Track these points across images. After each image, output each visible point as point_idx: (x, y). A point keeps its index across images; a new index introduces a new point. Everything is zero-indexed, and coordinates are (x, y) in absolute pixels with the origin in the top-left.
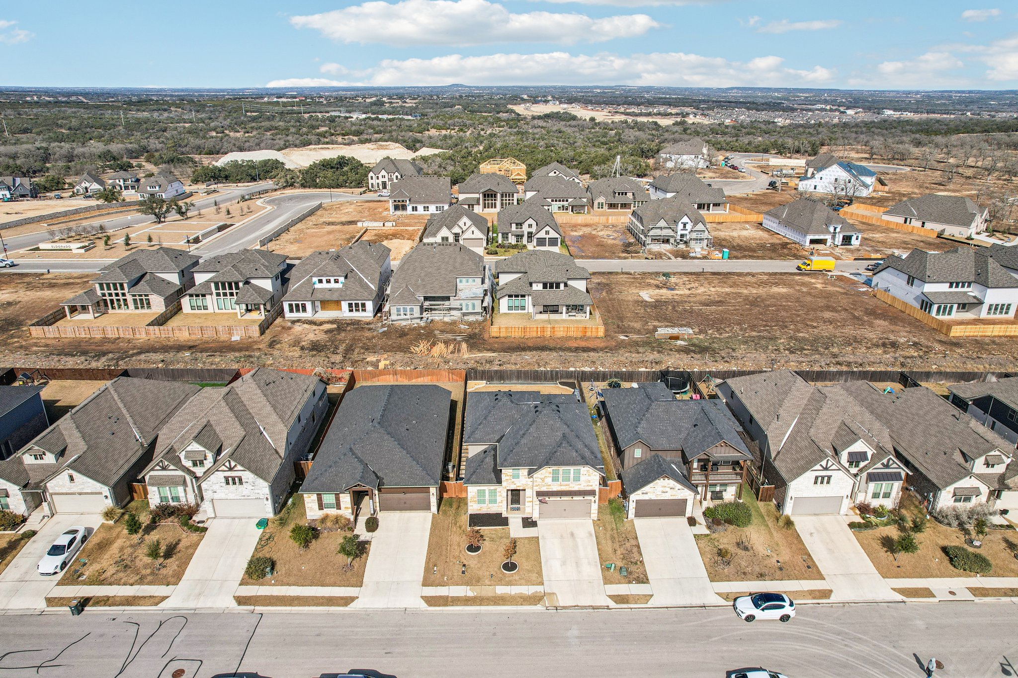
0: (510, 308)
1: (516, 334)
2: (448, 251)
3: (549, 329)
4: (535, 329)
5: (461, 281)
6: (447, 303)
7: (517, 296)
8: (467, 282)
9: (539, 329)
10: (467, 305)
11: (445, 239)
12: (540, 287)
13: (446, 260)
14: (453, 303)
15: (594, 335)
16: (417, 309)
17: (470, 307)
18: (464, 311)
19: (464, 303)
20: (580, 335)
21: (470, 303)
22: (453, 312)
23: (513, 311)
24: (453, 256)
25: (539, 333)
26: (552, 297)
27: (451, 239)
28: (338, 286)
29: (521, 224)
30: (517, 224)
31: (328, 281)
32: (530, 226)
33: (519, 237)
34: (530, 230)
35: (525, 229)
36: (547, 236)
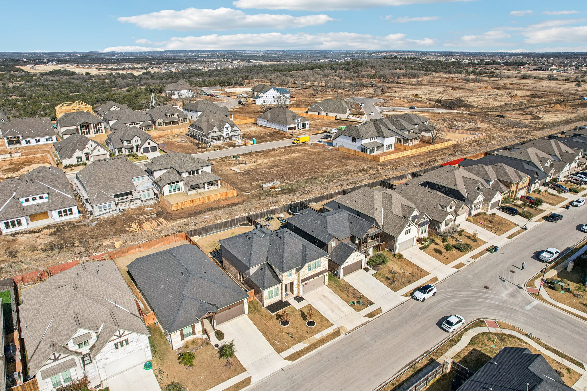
0: (171, 191)
1: (188, 205)
2: (117, 162)
3: (207, 198)
4: (199, 200)
5: (134, 181)
6: (130, 196)
7: (173, 183)
8: (139, 180)
9: (201, 199)
10: (144, 195)
11: (79, 158)
12: (187, 174)
13: (120, 168)
14: (135, 195)
15: (232, 195)
16: (113, 204)
17: (147, 195)
18: (143, 199)
19: (142, 194)
20: (224, 197)
21: (146, 193)
22: (135, 202)
23: (173, 193)
24: (123, 165)
25: (201, 201)
26: (195, 179)
27: (84, 159)
28: (45, 200)
29: (130, 141)
30: (127, 141)
31: (34, 199)
32: (137, 141)
33: (130, 149)
34: (137, 144)
35: (134, 143)
36: (149, 146)
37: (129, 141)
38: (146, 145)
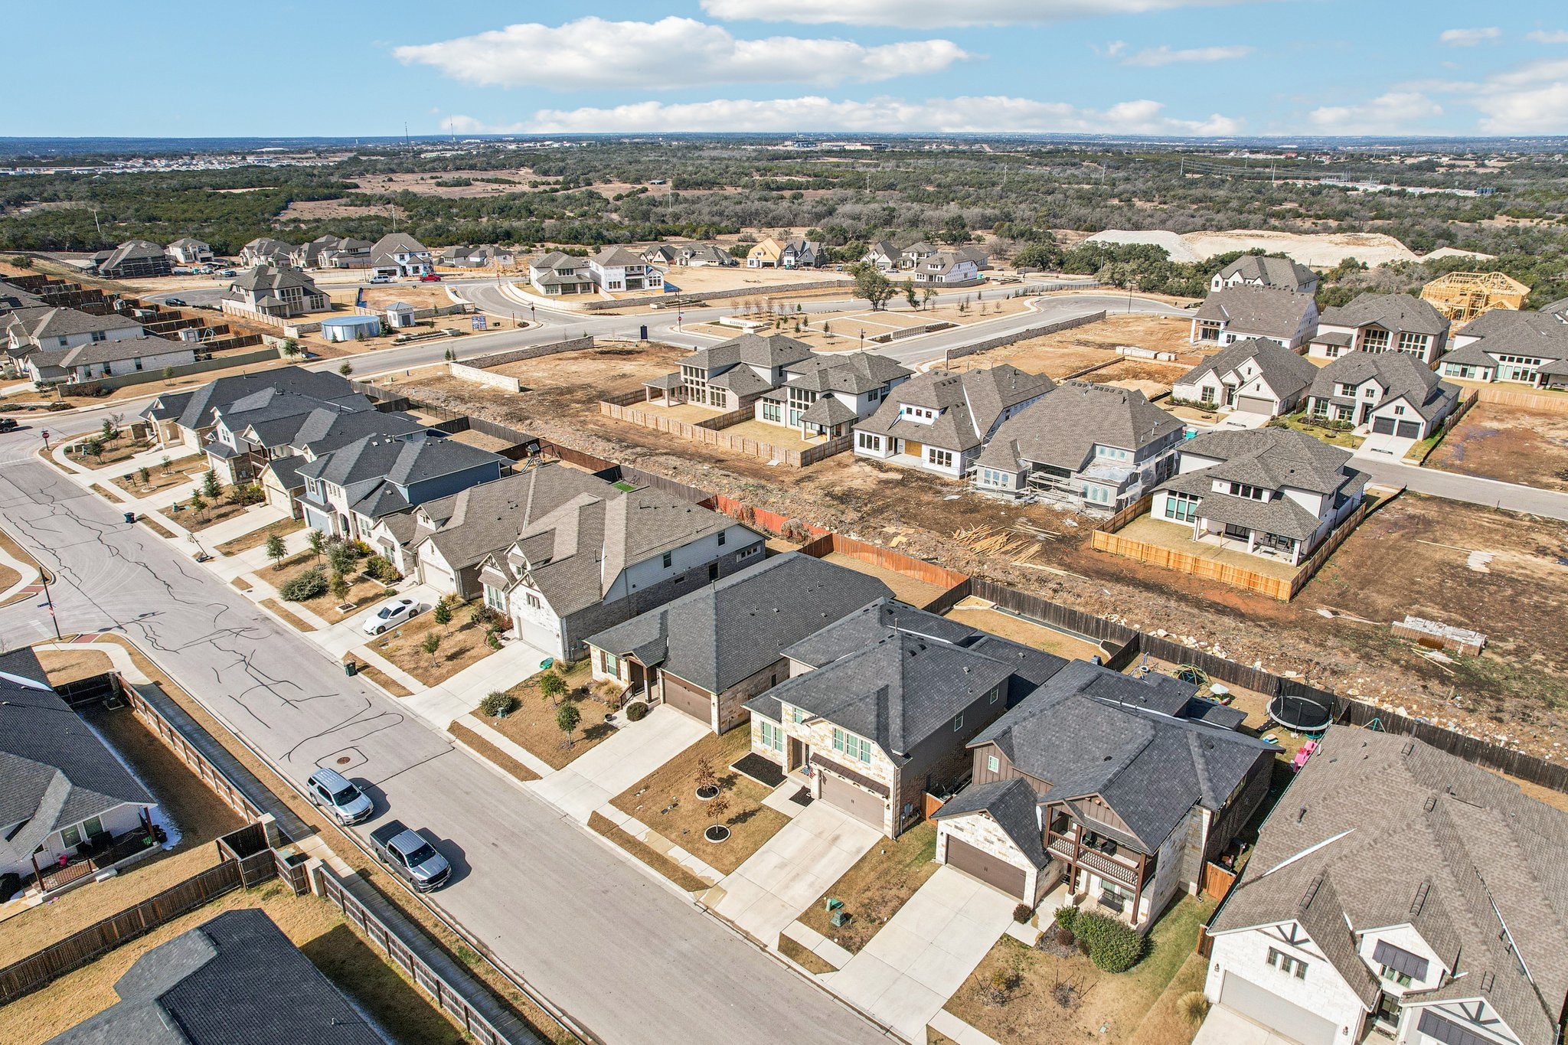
0: (1168, 513)
2: (1103, 400)
5: (1102, 452)
6: (1065, 480)
7: (1183, 495)
8: (1113, 455)
9: (1172, 557)
10: (1095, 491)
12: (1226, 488)
13: (1093, 414)
14: (1075, 482)
16: (1012, 479)
17: (1100, 495)
19: (1091, 487)
20: (1243, 585)
21: (1100, 488)
22: (1072, 498)
24: (1109, 409)
25: (1171, 562)
26: (1244, 510)
28: (929, 422)
29: (1354, 387)
30: (1346, 386)
31: (919, 413)
32: (1370, 393)
33: (1346, 409)
34: (1369, 400)
35: (1360, 397)
36: (1398, 418)
37: (1350, 388)
38: (1388, 412)
